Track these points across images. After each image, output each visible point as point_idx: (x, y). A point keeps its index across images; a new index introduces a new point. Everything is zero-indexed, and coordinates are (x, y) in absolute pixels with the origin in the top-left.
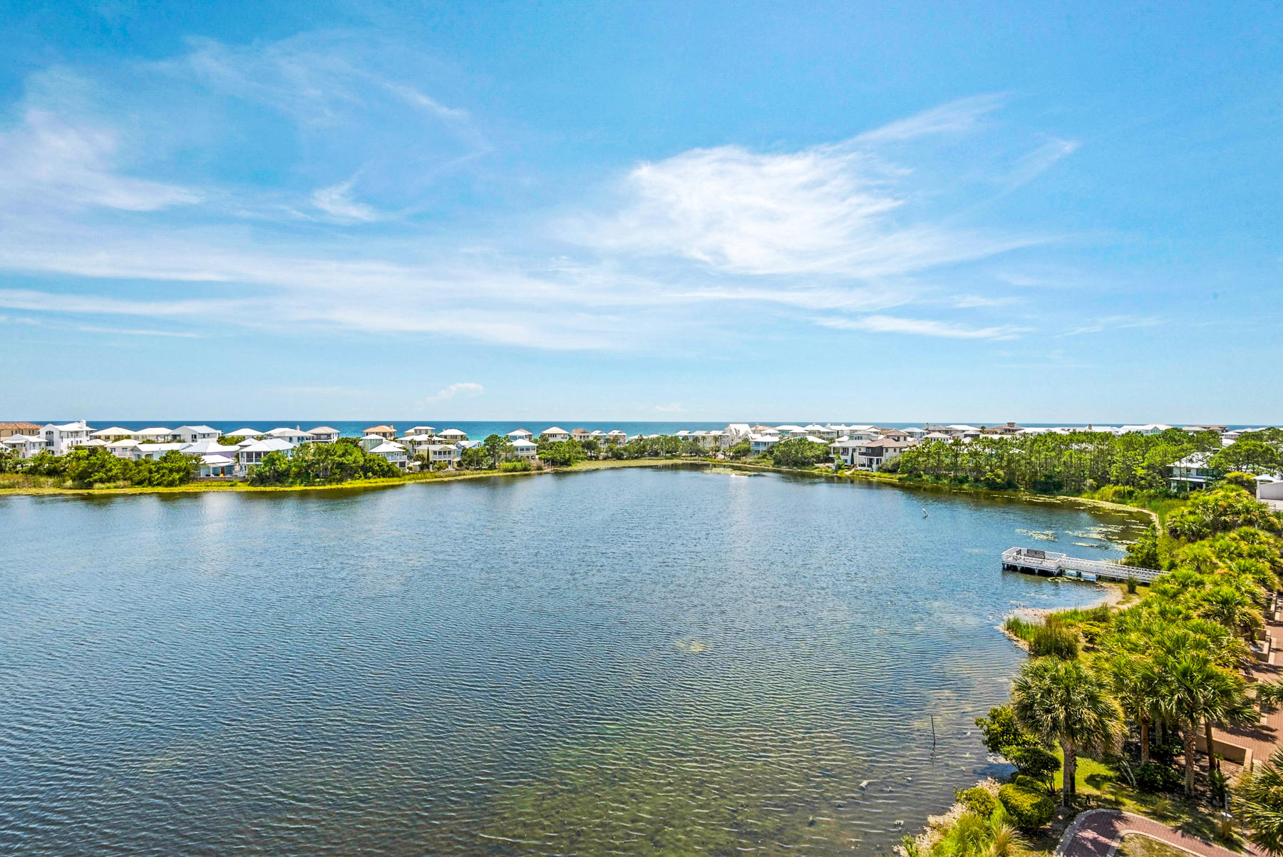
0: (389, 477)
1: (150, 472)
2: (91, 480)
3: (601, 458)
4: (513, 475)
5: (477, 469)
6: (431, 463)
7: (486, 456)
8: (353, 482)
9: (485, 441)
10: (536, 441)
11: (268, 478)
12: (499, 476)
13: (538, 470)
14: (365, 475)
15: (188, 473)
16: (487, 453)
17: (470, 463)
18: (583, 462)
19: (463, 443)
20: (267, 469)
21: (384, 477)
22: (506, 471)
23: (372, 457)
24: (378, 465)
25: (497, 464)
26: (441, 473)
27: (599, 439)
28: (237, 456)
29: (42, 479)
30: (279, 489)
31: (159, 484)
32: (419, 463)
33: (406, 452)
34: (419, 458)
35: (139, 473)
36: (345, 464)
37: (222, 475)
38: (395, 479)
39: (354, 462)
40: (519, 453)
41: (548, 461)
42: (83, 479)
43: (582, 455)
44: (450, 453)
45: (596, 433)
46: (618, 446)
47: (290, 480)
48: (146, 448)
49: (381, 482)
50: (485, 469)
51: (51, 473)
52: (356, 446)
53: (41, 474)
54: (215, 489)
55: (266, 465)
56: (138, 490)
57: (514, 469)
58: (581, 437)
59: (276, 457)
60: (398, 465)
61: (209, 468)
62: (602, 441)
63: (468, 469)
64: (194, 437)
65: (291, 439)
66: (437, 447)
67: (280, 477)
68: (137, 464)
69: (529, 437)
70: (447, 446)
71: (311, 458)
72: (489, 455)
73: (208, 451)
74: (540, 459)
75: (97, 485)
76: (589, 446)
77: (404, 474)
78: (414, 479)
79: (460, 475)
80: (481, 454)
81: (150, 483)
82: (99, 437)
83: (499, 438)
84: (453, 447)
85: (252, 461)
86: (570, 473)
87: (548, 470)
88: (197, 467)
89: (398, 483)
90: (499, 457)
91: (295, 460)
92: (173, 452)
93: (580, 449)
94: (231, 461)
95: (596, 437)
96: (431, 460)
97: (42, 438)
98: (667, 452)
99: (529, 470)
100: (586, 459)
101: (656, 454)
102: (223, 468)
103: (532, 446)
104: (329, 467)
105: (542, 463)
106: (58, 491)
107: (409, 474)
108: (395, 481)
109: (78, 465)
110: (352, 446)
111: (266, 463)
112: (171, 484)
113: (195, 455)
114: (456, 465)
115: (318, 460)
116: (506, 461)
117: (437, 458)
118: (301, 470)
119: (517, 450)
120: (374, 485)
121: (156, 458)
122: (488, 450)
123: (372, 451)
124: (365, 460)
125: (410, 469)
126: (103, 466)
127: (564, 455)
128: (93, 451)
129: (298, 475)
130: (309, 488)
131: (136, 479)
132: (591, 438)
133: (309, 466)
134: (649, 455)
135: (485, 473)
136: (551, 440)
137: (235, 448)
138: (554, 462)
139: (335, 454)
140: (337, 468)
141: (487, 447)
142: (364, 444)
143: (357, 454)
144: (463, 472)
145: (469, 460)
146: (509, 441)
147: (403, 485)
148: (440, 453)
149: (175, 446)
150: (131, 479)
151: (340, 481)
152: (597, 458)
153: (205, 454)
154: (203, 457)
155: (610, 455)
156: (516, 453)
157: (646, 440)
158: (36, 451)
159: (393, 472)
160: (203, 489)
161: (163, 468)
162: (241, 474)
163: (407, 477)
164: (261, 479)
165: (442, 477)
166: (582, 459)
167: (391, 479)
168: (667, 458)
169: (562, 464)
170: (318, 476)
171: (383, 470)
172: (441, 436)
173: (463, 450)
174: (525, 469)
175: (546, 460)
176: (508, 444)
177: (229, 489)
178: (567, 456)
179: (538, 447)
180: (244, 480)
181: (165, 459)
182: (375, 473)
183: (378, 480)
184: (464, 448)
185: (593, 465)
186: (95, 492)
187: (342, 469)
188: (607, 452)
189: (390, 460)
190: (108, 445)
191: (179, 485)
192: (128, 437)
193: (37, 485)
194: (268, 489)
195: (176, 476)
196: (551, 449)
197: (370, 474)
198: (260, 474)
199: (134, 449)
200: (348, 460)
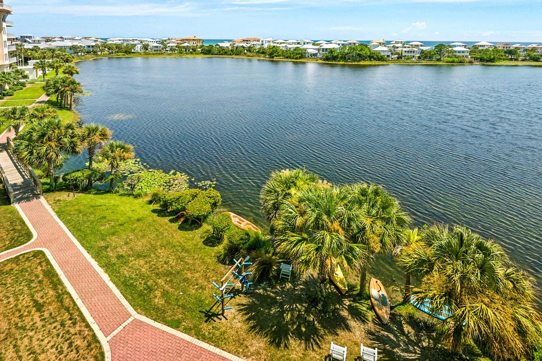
1: (290, 54)
2: (273, 55)
3: (520, 59)
4: (452, 65)
6: (403, 56)
7: (435, 54)
8: (364, 62)
9: (434, 47)
10: (469, 49)
11: (330, 58)
12: (443, 64)
13: (470, 63)
14: (370, 59)
15: (302, 55)
16: (436, 53)
17: (426, 57)
18: (504, 61)
19: (421, 48)
20: (329, 55)
21: (379, 61)
22: (447, 62)
23: (373, 52)
24: (376, 56)
25: (442, 59)
26: (408, 61)
27: (519, 49)
28: (319, 50)
29: (261, 55)
30: (333, 63)
31: (293, 58)
32: (397, 56)
33: (391, 51)
34: (397, 54)
35: (287, 54)
36: (361, 54)
37: (313, 56)
39: (365, 54)
40: (457, 54)
41: (477, 59)
42: (271, 55)
43: (504, 57)
44: (414, 52)
45: (517, 46)
46: (536, 54)
47: (338, 60)
48: (289, 46)
49: (377, 63)
50: (434, 61)
51: (263, 53)
52: (367, 47)
53: (260, 53)
54: (311, 61)
56: (286, 60)
57: (453, 62)
58: (504, 47)
59: (333, 50)
60: (386, 56)
61: (309, 54)
62: (522, 50)
63: (424, 60)
64: (304, 43)
65: (339, 44)
66: (407, 49)
67: (334, 58)
68: (286, 51)
69: (465, 47)
70: (413, 49)
71: (347, 51)
72: (437, 54)
74: (471, 57)
75: (275, 57)
76: (510, 52)
79: (419, 62)
80: (433, 53)
81: (290, 58)
82: (276, 43)
83: (445, 45)
84: (416, 49)
85: (324, 52)
86: (494, 65)
87: (478, 63)
88: (305, 53)
90: (444, 55)
91: (340, 52)
92: (297, 47)
93: (503, 54)
94: (317, 52)
95: (516, 48)
96: (403, 54)
97: (260, 43)
99: (464, 63)
100: (507, 59)
102: (314, 54)
103: (466, 51)
104: (354, 55)
105: (473, 60)
106: (264, 59)
107: (391, 60)
108: (384, 63)
109: (270, 51)
110: (365, 47)
111: (329, 52)
112: (297, 58)
113: (305, 49)
114: (417, 58)
115: (350, 52)
116: (448, 58)
117: (407, 54)
118: (343, 56)
119: (456, 52)
120: (374, 64)
121: (292, 50)
123: (374, 49)
124: (370, 53)
125: (392, 58)
126: (277, 51)
127: (490, 56)
128: (274, 47)
129: (341, 58)
130: (345, 63)
131: (286, 56)
132: (511, 48)
133: (346, 54)
135: (435, 63)
136: (480, 48)
137: (318, 47)
138: (481, 60)
139: (357, 50)
140: (358, 56)
141: (437, 50)
142: (370, 46)
143: (367, 50)
144: (421, 61)
145: (424, 56)
146: (451, 47)
147: (389, 64)
148: (408, 52)
149: (298, 46)
150: (284, 56)
151: (359, 61)
152: (516, 60)
153: (308, 49)
155: (528, 58)
156: (455, 54)
158: (259, 47)
159: (383, 59)
160: (307, 61)
161: (294, 53)
162: (320, 56)
163: (390, 62)
164: (327, 59)
165: (409, 63)
166: (504, 60)
169: (487, 61)
170: (349, 59)
171: (378, 58)
172: (409, 45)
174: (460, 62)
175: (476, 59)
176: (450, 49)
177: (315, 61)
178: (492, 57)
179: (470, 52)
180: (321, 59)
181: (295, 50)
182: (374, 59)
184: (422, 50)
185: (513, 63)
186: (274, 60)
187: (360, 57)
188: (525, 56)
189: (382, 54)
190: (278, 45)
191: (299, 59)
192: (284, 43)
193: (259, 56)
194: (330, 62)
195: (298, 56)
196: (480, 53)
197: (372, 59)
198: (327, 57)
199: (286, 46)
200: (363, 53)
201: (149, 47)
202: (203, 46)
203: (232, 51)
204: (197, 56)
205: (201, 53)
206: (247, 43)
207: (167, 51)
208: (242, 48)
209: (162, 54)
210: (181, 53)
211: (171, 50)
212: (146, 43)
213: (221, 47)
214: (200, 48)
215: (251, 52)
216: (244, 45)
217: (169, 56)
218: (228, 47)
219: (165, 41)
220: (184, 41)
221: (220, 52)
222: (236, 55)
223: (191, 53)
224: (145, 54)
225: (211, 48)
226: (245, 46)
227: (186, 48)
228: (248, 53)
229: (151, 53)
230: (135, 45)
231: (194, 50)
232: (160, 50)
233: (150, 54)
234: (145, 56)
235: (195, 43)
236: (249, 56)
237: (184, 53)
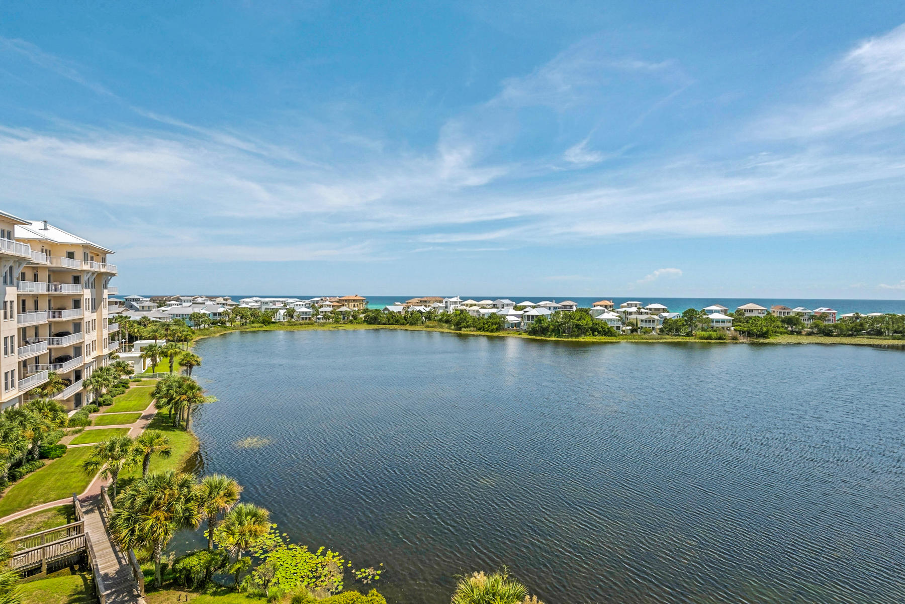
0: (609, 336)
1: (484, 324)
2: (461, 326)
3: (803, 333)
4: (708, 342)
5: (676, 335)
6: (639, 328)
7: (684, 325)
8: (585, 337)
9: (683, 313)
10: (731, 315)
11: (537, 331)
12: (696, 342)
13: (733, 339)
14: (593, 333)
15: (500, 326)
16: (685, 323)
17: (670, 330)
18: (783, 336)
19: (665, 314)
20: (537, 325)
21: (605, 335)
22: (702, 338)
23: (597, 322)
24: (602, 327)
25: (693, 332)
26: (646, 336)
27: (802, 316)
28: (522, 317)
29: (444, 324)
30: (543, 338)
31: (487, 331)
32: (630, 327)
33: (621, 319)
34: (630, 324)
35: (479, 323)
36: (580, 325)
37: (515, 328)
38: (613, 338)
39: (586, 325)
40: (715, 325)
41: (744, 332)
42: (458, 326)
43: (781, 330)
44: (653, 321)
45: (799, 309)
46: (826, 323)
47: (549, 333)
48: (483, 311)
49: (603, 339)
50: (683, 336)
51: (447, 322)
52: (588, 314)
53: (443, 322)
54: (512, 335)
55: (536, 324)
56: (478, 333)
57: (710, 338)
58: (780, 313)
59: (542, 318)
60: (615, 328)
61: (509, 323)
62: (806, 317)
63: (668, 334)
64: (503, 306)
65: (550, 308)
66: (644, 317)
67: (544, 331)
68: (479, 319)
69: (725, 312)
70: (652, 316)
71: (561, 320)
72: (687, 324)
73: (509, 314)
74: (735, 330)
75: (463, 329)
76: (790, 321)
77: (619, 335)
78: (626, 339)
79: (661, 339)
80: (680, 323)
81: (484, 330)
82: (464, 305)
83: (696, 311)
84: (656, 317)
85: (529, 320)
86: (767, 344)
87: (745, 340)
88: (504, 322)
89: (614, 341)
90: (696, 326)
91: (552, 321)
92: (493, 314)
93: (780, 324)
94: (519, 320)
95: (798, 314)
96: (639, 325)
97: (444, 305)
98: (896, 332)
99: (724, 339)
100: (786, 333)
101: (879, 333)
102: (515, 324)
103: (727, 320)
104: (571, 327)
105: (737, 334)
106: (449, 331)
107: (622, 335)
108: (613, 339)
109: (456, 319)
110: (585, 314)
111: (537, 322)
112: (492, 331)
113: (503, 316)
114: (658, 331)
115: (565, 322)
116: (702, 331)
117: (644, 325)
118: (555, 328)
119: (713, 322)
120: (598, 341)
121: (486, 317)
122: (686, 321)
123: (598, 317)
124: (593, 323)
125: (624, 331)
126: (465, 320)
127: (761, 329)
128: (462, 311)
129: (553, 330)
130: (559, 339)
131: (478, 327)
132: (792, 314)
133: (559, 325)
134: (869, 333)
135: (683, 339)
136: (747, 315)
137: (521, 312)
138: (750, 334)
139: (575, 318)
140: (576, 328)
141: (685, 318)
142: (593, 313)
143: (588, 319)
144: (664, 337)
145: (669, 327)
146: (705, 314)
147: (618, 342)
148: (646, 321)
149: (494, 310)
150: (476, 327)
151: (577, 336)
152: (799, 333)
153: (507, 315)
154: (507, 317)
155: (815, 330)
156: (711, 324)
157: (865, 318)
158: (441, 311)
159: (611, 333)
160: (506, 335)
161: (489, 322)
162: (524, 328)
163: (621, 337)
164: (534, 332)
165: (647, 339)
166: (781, 333)
167: (610, 338)
168: (894, 338)
169: (758, 336)
170: (564, 332)
171: (604, 331)
172: (647, 309)
173: (665, 320)
174: (720, 338)
175: (742, 332)
176: (704, 316)
177: (518, 336)
178: (765, 329)
179: (733, 320)
180: (525, 332)
181: (490, 317)
182: (599, 333)
183: (601, 337)
184: (665, 319)
185: (794, 339)
186: (462, 332)
187: (579, 329)
188: (811, 328)
189: (610, 324)
190: (468, 308)
191: (496, 332)
192: (475, 305)
193: (442, 327)
194: (538, 338)
195: (495, 327)
196: (747, 322)
197: (596, 333)
198: (533, 329)
199: (478, 311)
200: (582, 323)
201: (295, 314)
202: (367, 309)
203: (405, 318)
204: (358, 327)
205: (365, 321)
206: (426, 306)
207: (319, 319)
208: (419, 314)
209: (312, 324)
210: (337, 322)
211: (324, 318)
212: (292, 306)
213: (391, 313)
214: (363, 313)
215: (430, 320)
216: (422, 308)
217: (322, 328)
218: (399, 312)
219: (317, 302)
220: (342, 302)
221: (389, 320)
222: (411, 324)
223: (351, 322)
224: (290, 324)
225: (378, 314)
226: (423, 311)
227: (344, 314)
228: (428, 323)
229: (297, 322)
230: (276, 311)
231: (355, 317)
232: (310, 318)
233: (295, 325)
234: (289, 328)
235: (356, 305)
236: (428, 327)
237: (342, 322)
